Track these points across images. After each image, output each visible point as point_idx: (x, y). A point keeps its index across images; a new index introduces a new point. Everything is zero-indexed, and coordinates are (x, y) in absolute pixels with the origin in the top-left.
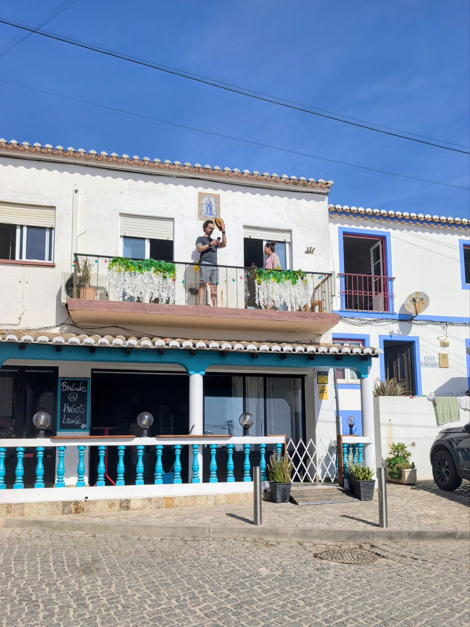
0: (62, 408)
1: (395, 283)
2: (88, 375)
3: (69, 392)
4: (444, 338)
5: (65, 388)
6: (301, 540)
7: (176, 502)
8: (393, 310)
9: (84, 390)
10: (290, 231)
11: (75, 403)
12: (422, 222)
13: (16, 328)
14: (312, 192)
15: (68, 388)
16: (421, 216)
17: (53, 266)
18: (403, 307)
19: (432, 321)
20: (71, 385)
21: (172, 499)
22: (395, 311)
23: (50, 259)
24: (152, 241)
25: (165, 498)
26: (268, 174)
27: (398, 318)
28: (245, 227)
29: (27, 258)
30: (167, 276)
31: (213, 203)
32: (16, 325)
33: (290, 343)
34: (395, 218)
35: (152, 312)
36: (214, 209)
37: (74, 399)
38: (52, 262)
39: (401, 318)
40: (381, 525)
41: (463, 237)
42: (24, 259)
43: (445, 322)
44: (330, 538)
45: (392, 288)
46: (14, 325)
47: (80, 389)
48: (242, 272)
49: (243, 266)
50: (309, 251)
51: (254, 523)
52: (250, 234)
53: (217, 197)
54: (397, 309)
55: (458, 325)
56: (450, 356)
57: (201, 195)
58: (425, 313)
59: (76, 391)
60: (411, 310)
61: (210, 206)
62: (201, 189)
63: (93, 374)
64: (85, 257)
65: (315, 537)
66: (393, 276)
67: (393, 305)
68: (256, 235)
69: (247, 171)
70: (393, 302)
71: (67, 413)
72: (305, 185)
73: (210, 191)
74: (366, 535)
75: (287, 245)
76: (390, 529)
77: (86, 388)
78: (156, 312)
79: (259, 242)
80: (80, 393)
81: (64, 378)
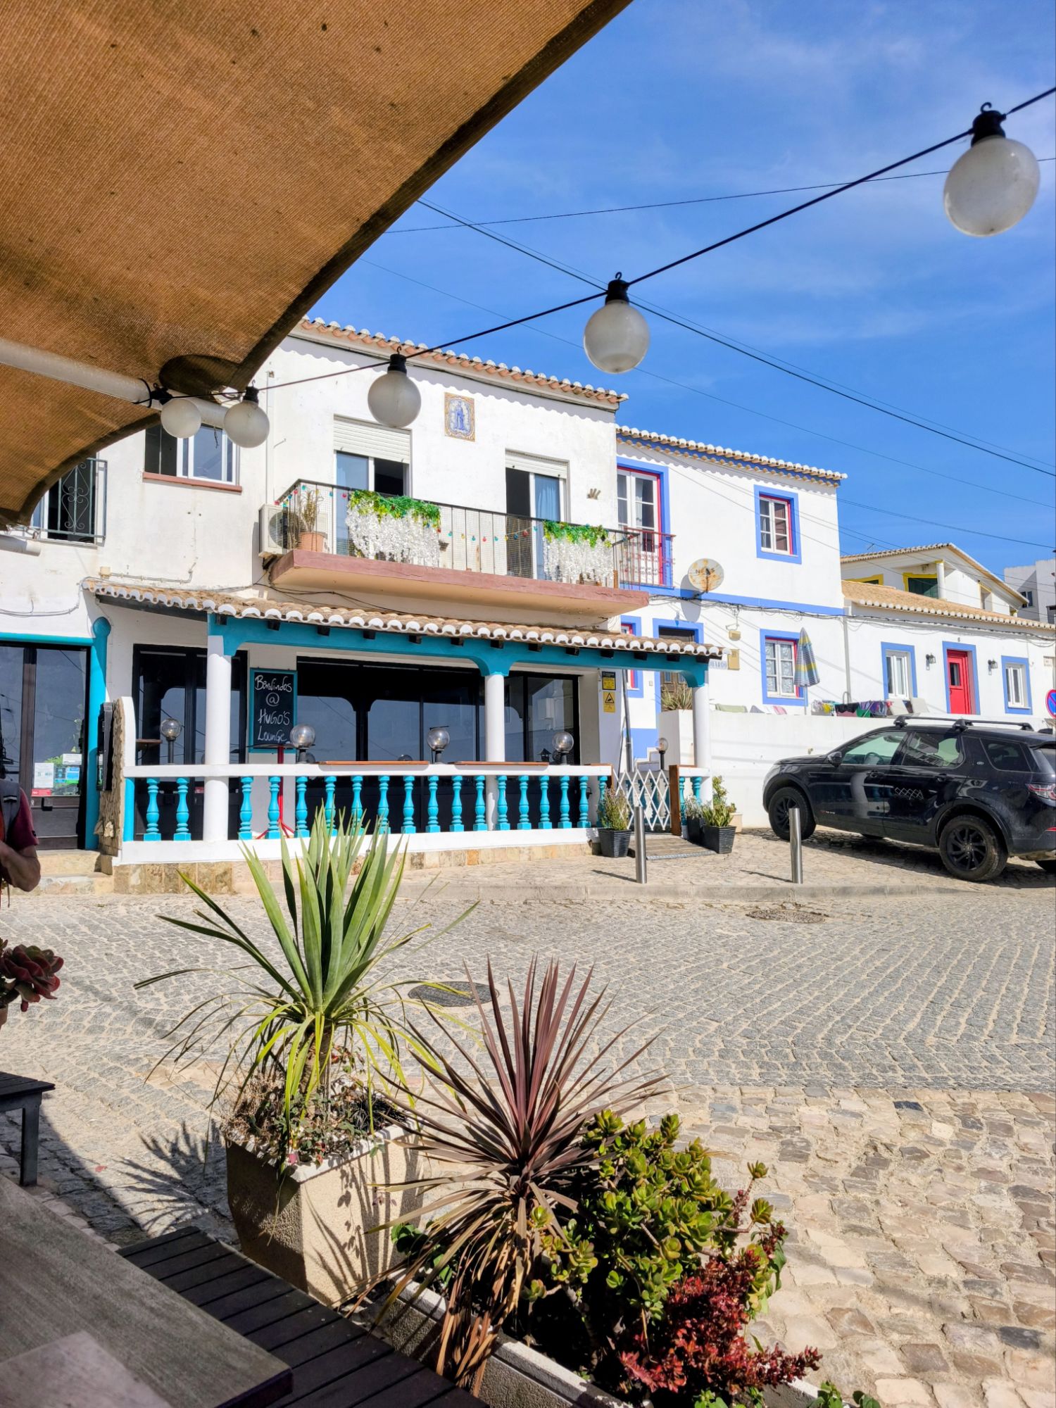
0: (257, 715)
1: (675, 542)
2: (293, 666)
3: (266, 691)
4: (734, 627)
5: (260, 684)
6: (708, 901)
7: (482, 857)
8: (671, 582)
9: (288, 689)
10: (565, 463)
11: (273, 709)
12: (710, 456)
13: (185, 587)
14: (596, 407)
15: (265, 685)
16: (711, 447)
17: (238, 491)
18: (686, 579)
19: (720, 602)
20: (269, 681)
21: (477, 852)
22: (674, 584)
23: (229, 479)
24: (378, 462)
25: (468, 851)
26: (544, 376)
27: (679, 595)
28: (509, 452)
29: (195, 475)
30: (431, 525)
31: (465, 412)
32: (186, 582)
33: (566, 629)
34: (677, 448)
35: (410, 578)
36: (466, 421)
37: (273, 702)
38: (233, 483)
39: (685, 596)
40: (795, 880)
41: (761, 483)
42: (191, 475)
43: (737, 604)
44: (743, 897)
45: (671, 550)
46: (181, 582)
47: (283, 687)
48: (501, 522)
49: (504, 510)
50: (593, 495)
51: (639, 880)
52: (514, 463)
53: (470, 403)
54: (677, 582)
55: (752, 609)
56: (741, 655)
57: (449, 399)
58: (720, 590)
59: (276, 691)
60: (698, 585)
61: (460, 415)
62: (453, 390)
63: (298, 665)
64: (313, 487)
65: (724, 897)
66: (672, 533)
67: (671, 575)
68: (521, 465)
69: (516, 369)
70: (671, 571)
71: (264, 723)
72: (588, 396)
73: (465, 393)
74: (784, 892)
75: (561, 483)
76: (807, 884)
77: (292, 686)
78: (416, 578)
79: (525, 475)
80: (282, 693)
81: (258, 669)
